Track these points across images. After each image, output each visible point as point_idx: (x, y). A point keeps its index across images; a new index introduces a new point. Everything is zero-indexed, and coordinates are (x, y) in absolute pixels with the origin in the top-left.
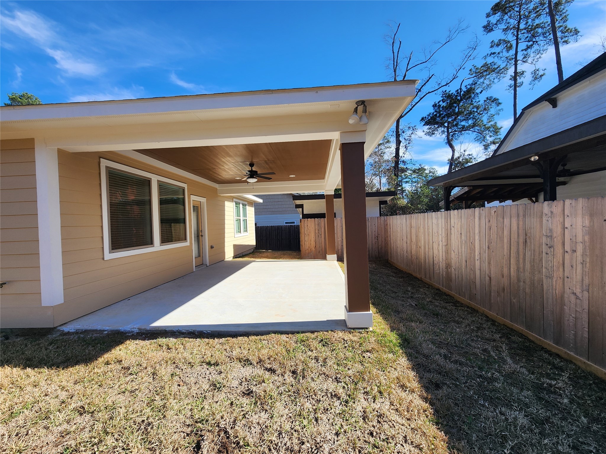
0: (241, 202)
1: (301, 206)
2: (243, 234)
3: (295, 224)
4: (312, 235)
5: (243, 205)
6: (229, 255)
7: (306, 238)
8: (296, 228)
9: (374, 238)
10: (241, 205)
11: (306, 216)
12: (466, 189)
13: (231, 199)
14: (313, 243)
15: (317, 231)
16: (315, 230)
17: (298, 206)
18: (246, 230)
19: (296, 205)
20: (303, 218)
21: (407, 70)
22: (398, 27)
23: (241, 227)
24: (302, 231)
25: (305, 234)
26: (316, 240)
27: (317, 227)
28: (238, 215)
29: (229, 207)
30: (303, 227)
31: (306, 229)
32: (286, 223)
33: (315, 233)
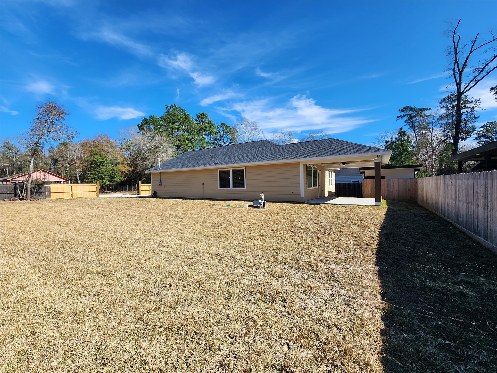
0: (330, 171)
1: (364, 173)
2: (331, 186)
3: (359, 182)
4: (369, 187)
5: (332, 172)
6: (326, 195)
7: (366, 189)
8: (360, 184)
9: (407, 190)
10: (330, 172)
11: (366, 178)
12: (479, 162)
13: (327, 170)
14: (370, 191)
15: (372, 186)
16: (371, 185)
17: (361, 173)
18: (332, 185)
19: (360, 172)
20: (364, 179)
21: (471, 52)
22: (459, 22)
23: (330, 183)
24: (364, 185)
25: (365, 187)
26: (371, 190)
27: (372, 183)
28: (329, 177)
29: (327, 173)
30: (364, 183)
31: (366, 184)
32: (353, 181)
33: (371, 186)
